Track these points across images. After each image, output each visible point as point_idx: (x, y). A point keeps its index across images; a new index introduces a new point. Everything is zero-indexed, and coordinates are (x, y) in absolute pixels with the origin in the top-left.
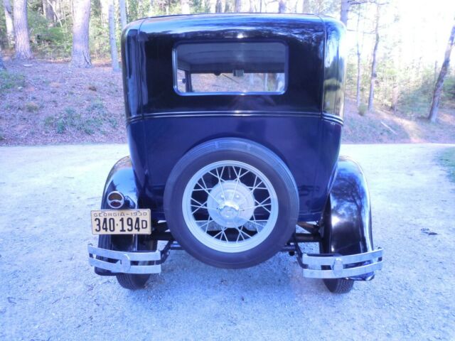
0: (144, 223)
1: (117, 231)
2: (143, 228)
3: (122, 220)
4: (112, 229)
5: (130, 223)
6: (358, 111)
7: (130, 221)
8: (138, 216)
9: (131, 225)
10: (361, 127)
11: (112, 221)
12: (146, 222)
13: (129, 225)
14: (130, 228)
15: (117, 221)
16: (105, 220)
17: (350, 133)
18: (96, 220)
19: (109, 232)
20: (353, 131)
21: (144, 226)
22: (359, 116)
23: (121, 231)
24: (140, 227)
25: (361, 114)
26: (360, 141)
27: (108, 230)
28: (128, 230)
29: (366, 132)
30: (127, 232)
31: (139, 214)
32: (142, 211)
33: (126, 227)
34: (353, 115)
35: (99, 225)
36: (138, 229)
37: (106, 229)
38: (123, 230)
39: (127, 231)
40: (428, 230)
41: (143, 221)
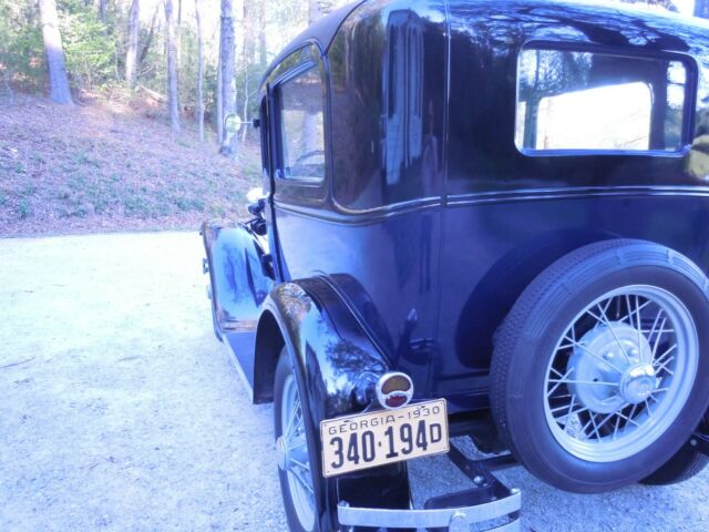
0: (435, 429)
1: (381, 459)
2: (433, 441)
3: (390, 432)
4: (369, 456)
5: (406, 436)
7: (406, 430)
8: (422, 418)
9: (409, 440)
11: (368, 437)
12: (439, 426)
13: (403, 440)
14: (406, 446)
15: (380, 437)
16: (354, 437)
18: (332, 443)
19: (362, 465)
21: (436, 437)
23: (388, 456)
24: (428, 439)
27: (361, 460)
28: (405, 452)
30: (401, 457)
31: (423, 412)
32: (430, 405)
33: (399, 445)
35: (339, 452)
36: (424, 445)
37: (356, 459)
38: (393, 454)
39: (400, 453)
41: (432, 426)
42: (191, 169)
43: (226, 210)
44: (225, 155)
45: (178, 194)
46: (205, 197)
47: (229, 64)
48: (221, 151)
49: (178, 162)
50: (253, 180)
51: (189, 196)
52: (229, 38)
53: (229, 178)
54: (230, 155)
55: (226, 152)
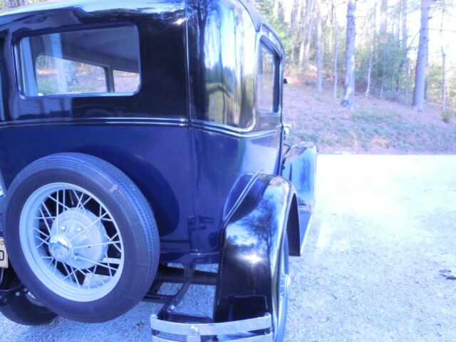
0: (2, 254)
6: (442, 118)
10: (444, 135)
17: (429, 142)
20: (434, 140)
22: (443, 123)
25: (446, 120)
26: (441, 151)
29: (449, 141)
34: (435, 122)
40: (450, 271)
42: (317, 115)
43: (332, 141)
44: (345, 106)
45: (302, 131)
46: (320, 133)
47: (351, 47)
48: (342, 104)
49: (309, 112)
50: (358, 122)
51: (310, 132)
52: (351, 29)
53: (342, 121)
54: (348, 106)
55: (345, 104)
